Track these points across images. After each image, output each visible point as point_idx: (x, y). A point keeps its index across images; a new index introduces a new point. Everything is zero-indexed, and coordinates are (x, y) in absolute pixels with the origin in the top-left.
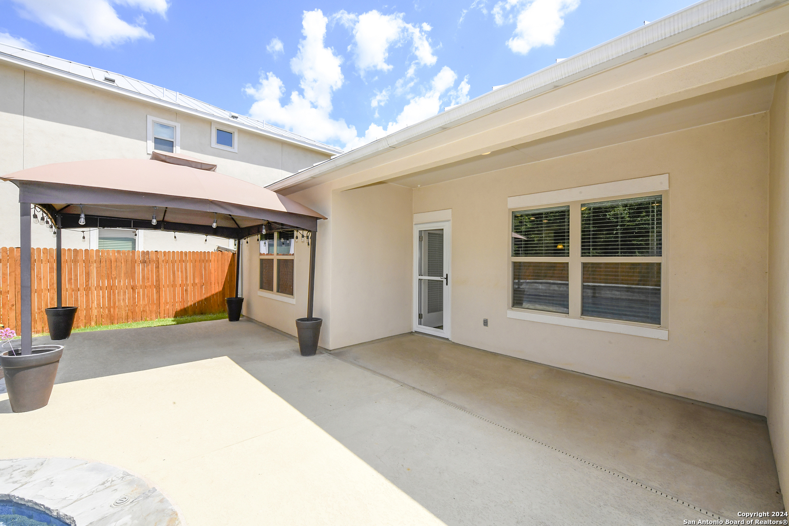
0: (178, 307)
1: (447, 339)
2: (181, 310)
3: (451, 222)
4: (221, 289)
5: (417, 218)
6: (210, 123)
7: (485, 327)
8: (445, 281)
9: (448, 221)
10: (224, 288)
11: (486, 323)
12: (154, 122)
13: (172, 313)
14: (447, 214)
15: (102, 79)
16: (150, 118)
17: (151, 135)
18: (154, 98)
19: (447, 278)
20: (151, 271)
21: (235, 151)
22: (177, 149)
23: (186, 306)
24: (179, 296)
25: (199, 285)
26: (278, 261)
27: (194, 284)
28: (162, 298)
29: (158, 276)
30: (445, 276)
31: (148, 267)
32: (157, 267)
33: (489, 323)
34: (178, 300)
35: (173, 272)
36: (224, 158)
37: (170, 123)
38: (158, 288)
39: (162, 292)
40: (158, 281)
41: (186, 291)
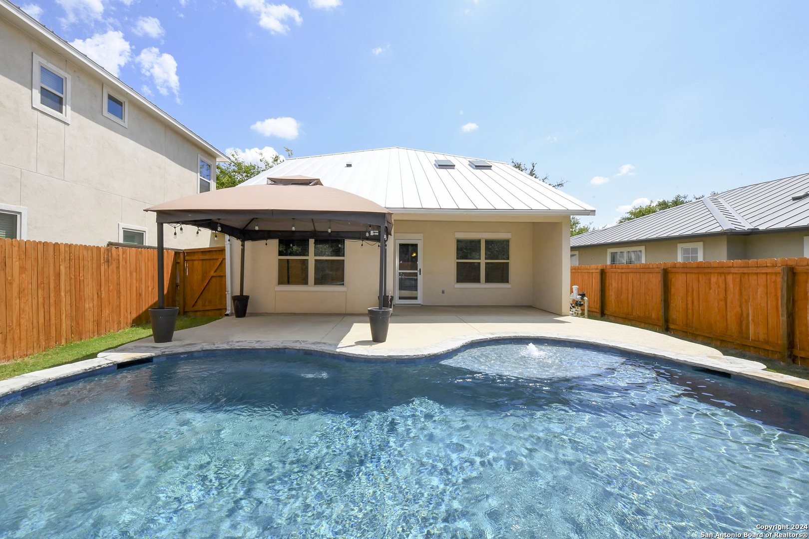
0: (134, 315)
1: (420, 304)
2: (137, 317)
3: (422, 240)
4: (166, 292)
5: (397, 235)
6: (102, 83)
7: (443, 294)
8: (419, 272)
9: (421, 240)
10: (168, 291)
11: (443, 292)
12: (44, 69)
13: (130, 322)
16: (38, 59)
17: (37, 83)
20: (113, 272)
21: (126, 125)
22: (67, 108)
23: (141, 312)
24: (134, 302)
25: (150, 289)
26: (316, 260)
27: (147, 287)
28: (122, 304)
29: (119, 278)
30: (419, 270)
31: (111, 267)
32: (118, 267)
33: (445, 292)
34: (135, 306)
35: (131, 273)
36: (115, 132)
37: (61, 73)
38: (119, 292)
39: (122, 298)
40: (118, 284)
41: (140, 295)
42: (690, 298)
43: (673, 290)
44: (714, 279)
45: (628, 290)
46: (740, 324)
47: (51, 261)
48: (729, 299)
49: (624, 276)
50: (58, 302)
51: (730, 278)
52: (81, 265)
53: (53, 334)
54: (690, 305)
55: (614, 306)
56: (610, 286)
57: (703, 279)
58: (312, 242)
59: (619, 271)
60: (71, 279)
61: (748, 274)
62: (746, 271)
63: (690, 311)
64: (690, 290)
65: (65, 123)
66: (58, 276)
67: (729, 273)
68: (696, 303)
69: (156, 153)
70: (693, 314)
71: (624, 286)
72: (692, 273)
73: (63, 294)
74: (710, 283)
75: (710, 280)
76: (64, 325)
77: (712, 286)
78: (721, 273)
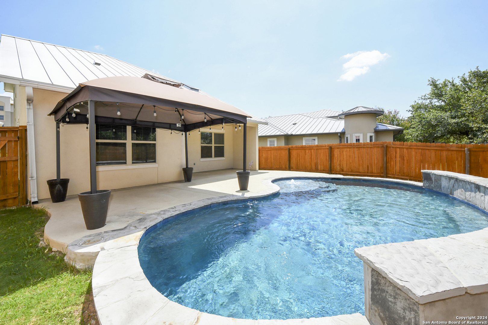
11: (194, 164)
26: (133, 144)
42: (298, 159)
43: (292, 156)
44: (307, 151)
45: (271, 157)
46: (316, 166)
48: (312, 158)
49: (269, 152)
51: (312, 151)
54: (298, 160)
55: (264, 165)
56: (262, 156)
57: (303, 151)
58: (129, 129)
59: (267, 149)
61: (318, 149)
62: (318, 148)
63: (298, 163)
64: (299, 156)
67: (312, 149)
68: (300, 160)
70: (299, 164)
71: (269, 156)
72: (299, 149)
74: (306, 153)
75: (306, 152)
77: (307, 154)
78: (310, 149)
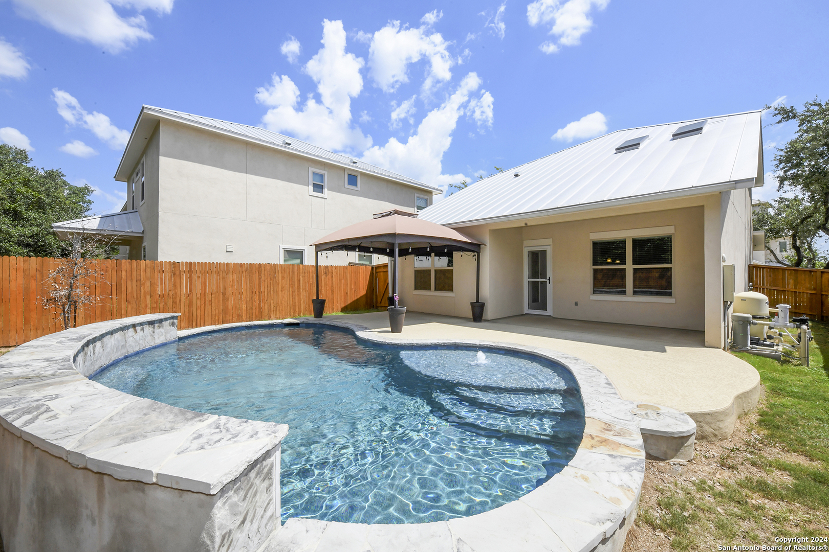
0: (343, 306)
1: (550, 316)
2: (344, 307)
3: (552, 246)
4: (365, 293)
5: (526, 243)
6: (344, 169)
7: (576, 307)
8: (548, 281)
9: (550, 245)
10: (367, 292)
11: (576, 304)
12: (314, 173)
13: (340, 309)
14: (549, 241)
15: (281, 143)
16: (312, 170)
17: (311, 182)
18: (316, 156)
19: (549, 280)
20: (329, 279)
21: (359, 189)
22: (325, 190)
23: (347, 304)
24: (343, 298)
25: (353, 290)
26: (436, 271)
27: (351, 289)
28: (334, 298)
29: (333, 283)
30: (548, 278)
31: (327, 277)
32: (332, 277)
33: (578, 304)
34: (343, 300)
35: (340, 280)
36: (352, 195)
37: (322, 172)
38: (332, 291)
39: (334, 294)
40: (332, 286)
41: (347, 293)
47: (296, 273)
50: (299, 295)
52: (311, 276)
53: (297, 310)
58: (433, 255)
60: (305, 283)
65: (325, 198)
66: (299, 281)
69: (380, 201)
73: (301, 290)
76: (302, 306)
